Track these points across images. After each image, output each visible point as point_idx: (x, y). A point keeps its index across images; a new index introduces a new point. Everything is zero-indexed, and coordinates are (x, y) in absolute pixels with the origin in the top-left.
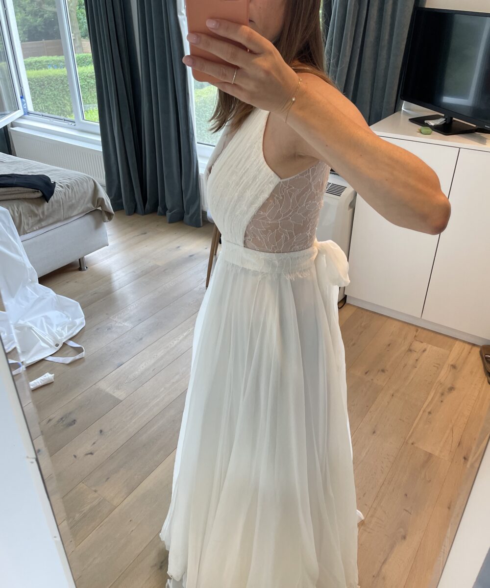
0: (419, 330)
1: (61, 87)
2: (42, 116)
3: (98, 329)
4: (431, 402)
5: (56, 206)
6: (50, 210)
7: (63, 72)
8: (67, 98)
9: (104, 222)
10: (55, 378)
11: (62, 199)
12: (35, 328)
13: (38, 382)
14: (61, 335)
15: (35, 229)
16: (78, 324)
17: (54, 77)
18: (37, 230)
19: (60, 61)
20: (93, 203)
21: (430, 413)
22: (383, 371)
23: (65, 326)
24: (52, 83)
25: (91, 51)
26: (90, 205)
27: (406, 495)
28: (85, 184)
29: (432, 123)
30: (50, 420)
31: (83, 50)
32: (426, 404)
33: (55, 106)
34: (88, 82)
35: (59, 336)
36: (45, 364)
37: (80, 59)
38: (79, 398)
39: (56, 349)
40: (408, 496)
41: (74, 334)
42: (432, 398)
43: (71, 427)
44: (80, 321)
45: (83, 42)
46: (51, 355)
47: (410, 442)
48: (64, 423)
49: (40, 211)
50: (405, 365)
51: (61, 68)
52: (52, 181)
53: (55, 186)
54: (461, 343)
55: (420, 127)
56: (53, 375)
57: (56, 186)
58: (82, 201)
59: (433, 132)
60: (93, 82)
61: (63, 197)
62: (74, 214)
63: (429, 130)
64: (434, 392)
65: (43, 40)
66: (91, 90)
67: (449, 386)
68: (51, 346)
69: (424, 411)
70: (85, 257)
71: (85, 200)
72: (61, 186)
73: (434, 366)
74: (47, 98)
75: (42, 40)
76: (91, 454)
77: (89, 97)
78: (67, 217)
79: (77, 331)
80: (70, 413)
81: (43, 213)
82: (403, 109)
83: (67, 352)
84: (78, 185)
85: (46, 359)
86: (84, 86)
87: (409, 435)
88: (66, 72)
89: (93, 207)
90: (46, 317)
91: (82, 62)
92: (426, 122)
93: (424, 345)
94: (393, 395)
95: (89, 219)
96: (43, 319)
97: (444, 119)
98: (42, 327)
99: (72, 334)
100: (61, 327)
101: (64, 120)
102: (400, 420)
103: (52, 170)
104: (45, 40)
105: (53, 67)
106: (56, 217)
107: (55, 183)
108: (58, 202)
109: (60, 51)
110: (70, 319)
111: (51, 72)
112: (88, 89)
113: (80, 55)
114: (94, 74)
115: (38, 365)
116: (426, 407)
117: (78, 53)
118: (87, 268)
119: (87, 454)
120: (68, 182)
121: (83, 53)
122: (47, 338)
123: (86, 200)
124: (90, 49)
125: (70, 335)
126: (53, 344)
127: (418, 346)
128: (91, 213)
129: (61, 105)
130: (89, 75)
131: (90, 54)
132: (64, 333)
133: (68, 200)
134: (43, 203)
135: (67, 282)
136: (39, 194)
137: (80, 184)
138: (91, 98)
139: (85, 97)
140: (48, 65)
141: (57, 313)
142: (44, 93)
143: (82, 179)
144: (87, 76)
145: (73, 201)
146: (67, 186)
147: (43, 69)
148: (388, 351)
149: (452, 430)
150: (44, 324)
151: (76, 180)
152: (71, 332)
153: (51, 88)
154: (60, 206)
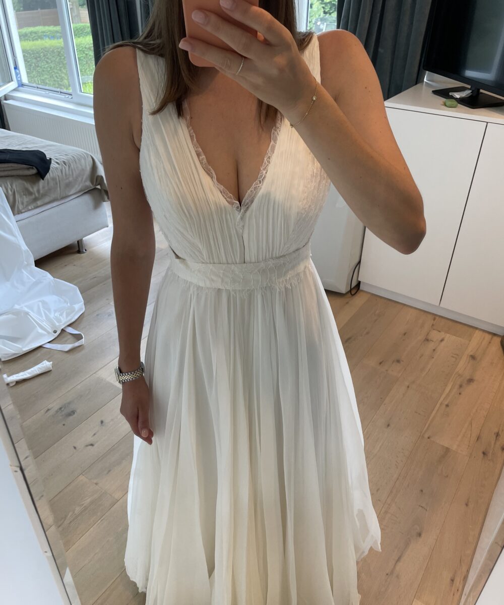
0: (437, 318)
1: (58, 59)
2: (37, 88)
3: (98, 315)
4: (448, 395)
5: (52, 184)
6: (46, 188)
7: (60, 43)
8: (65, 71)
9: (104, 201)
10: (53, 365)
11: (58, 176)
12: (32, 314)
13: (35, 370)
14: (59, 321)
15: (30, 208)
16: (77, 309)
17: (50, 48)
18: (32, 209)
19: (57, 32)
20: (92, 182)
21: (447, 406)
22: (398, 361)
23: (63, 312)
24: (49, 55)
25: (89, 21)
26: (88, 183)
27: (422, 491)
28: (83, 161)
29: (457, 95)
30: (48, 410)
31: (81, 20)
32: (444, 396)
33: (53, 79)
34: (86, 54)
35: (58, 322)
36: (43, 351)
37: (77, 30)
38: (79, 387)
39: (54, 336)
40: (424, 491)
41: (73, 320)
42: (450, 390)
43: (71, 418)
44: (79, 307)
45: (81, 12)
46: (49, 342)
47: (426, 436)
48: (63, 413)
49: (35, 189)
50: (422, 355)
51: (58, 39)
52: (48, 157)
53: (50, 163)
54: (481, 333)
55: (444, 100)
56: (51, 362)
57: (52, 162)
58: (80, 179)
59: (459, 105)
60: (92, 53)
61: (60, 174)
62: (71, 193)
63: (455, 103)
64: (452, 383)
65: (39, 9)
66: (89, 62)
67: (468, 378)
68: (48, 333)
69: (441, 404)
70: (84, 239)
71: (82, 178)
72: (57, 163)
73: (453, 357)
74: (43, 71)
75: (37, 9)
76: (92, 445)
77: (88, 70)
78: (64, 195)
79: (76, 317)
80: (69, 403)
81: (38, 191)
82: (425, 80)
83: (65, 339)
84: (76, 162)
85: (44, 346)
86: (82, 58)
87: (425, 429)
88: (63, 43)
89: (91, 185)
90: (44, 303)
91: (79, 33)
92: (450, 94)
93: (442, 335)
94: (408, 387)
95: (87, 198)
96: (40, 304)
97: (471, 91)
98: (39, 313)
99: (71, 319)
100: (59, 313)
101: (61, 93)
102: (416, 413)
103: (48, 146)
104: (42, 9)
105: (49, 38)
106: (53, 196)
107: (50, 159)
108: (54, 179)
109: (56, 20)
110: (69, 304)
111: (48, 43)
112: (87, 62)
113: (78, 25)
114: (92, 45)
115: (35, 352)
116: (444, 399)
117: (76, 23)
118: (86, 250)
119: (87, 446)
120: (64, 158)
121: (81, 23)
122: (45, 324)
123: (85, 177)
124: (88, 19)
125: (68, 322)
126: (51, 331)
127: (435, 335)
128: (89, 192)
129: (57, 78)
130: (87, 46)
131: (88, 24)
132: (62, 319)
133: (64, 178)
134: (38, 181)
135: (66, 265)
136: (34, 171)
137: (77, 161)
138: (89, 71)
139: (83, 70)
140: (45, 36)
141: (55, 298)
142: (40, 65)
143: (80, 155)
144: (86, 48)
145: (71, 179)
146: (64, 163)
147: (39, 40)
148: (404, 340)
149: (471, 424)
150: (41, 308)
151: (73, 157)
152: (69, 318)
153: (48, 60)
154: (57, 184)
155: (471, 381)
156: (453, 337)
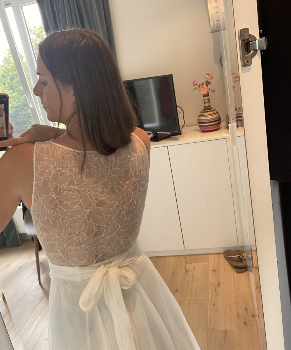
4: (211, 298)
21: (214, 305)
42: (211, 295)
47: (211, 328)
50: (188, 282)
54: (212, 255)
64: (211, 291)
67: (217, 283)
69: (210, 306)
73: (204, 275)
87: (209, 325)
93: (193, 265)
94: (189, 304)
102: (200, 317)
116: (211, 302)
127: (190, 267)
148: (174, 277)
149: (230, 309)
155: (219, 285)
156: (200, 264)
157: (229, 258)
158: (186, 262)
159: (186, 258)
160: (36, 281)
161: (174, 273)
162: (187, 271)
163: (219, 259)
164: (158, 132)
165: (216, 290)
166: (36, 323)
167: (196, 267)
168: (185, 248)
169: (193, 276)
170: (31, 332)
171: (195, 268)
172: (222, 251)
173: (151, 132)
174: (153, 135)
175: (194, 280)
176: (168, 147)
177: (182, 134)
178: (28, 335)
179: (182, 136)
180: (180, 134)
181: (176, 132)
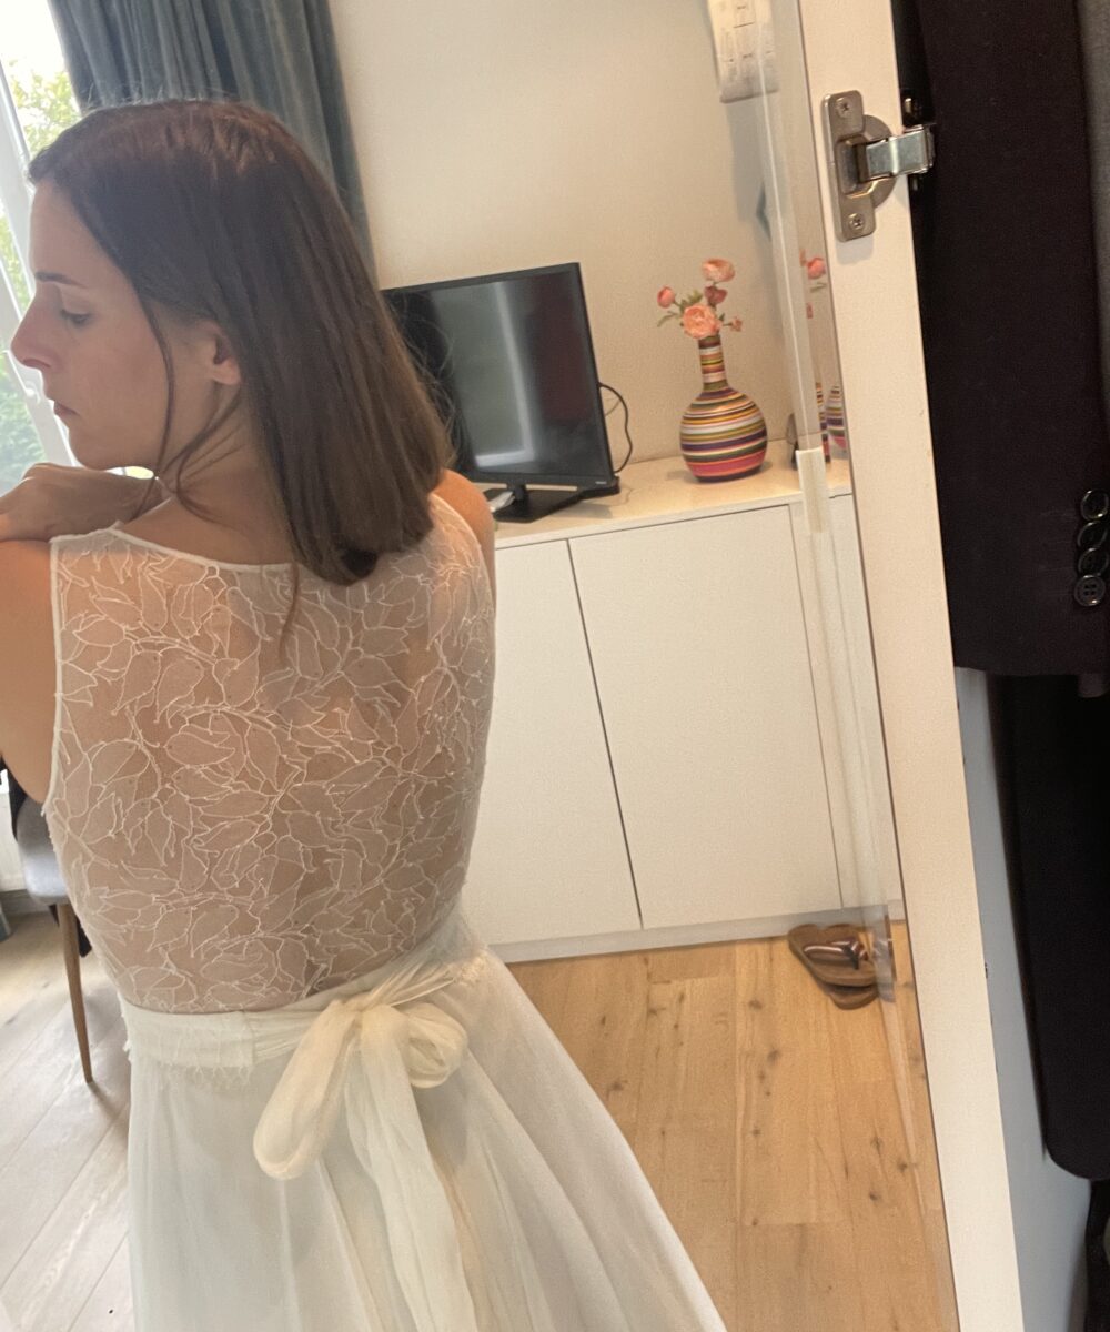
0: (649, 956)
4: (746, 1110)
21: (757, 1132)
32: (740, 1115)
42: (746, 1096)
47: (748, 1223)
50: (658, 1049)
64: (743, 1077)
67: (766, 1053)
69: (743, 1138)
73: (719, 1022)
87: (738, 1207)
93: (676, 986)
94: (663, 1133)
97: (510, 493)
116: (744, 1122)
127: (663, 994)
148: (607, 1035)
149: (819, 1147)
155: (774, 1055)
156: (700, 982)
157: (809, 955)
158: (649, 976)
159: (651, 962)
160: (76, 1072)
161: (603, 1021)
162: (652, 1012)
163: (771, 960)
164: (529, 487)
165: (762, 1077)
166: (79, 1231)
167: (687, 993)
168: (646, 926)
169: (676, 1026)
170: (60, 1266)
171: (682, 998)
172: (783, 929)
173: (504, 486)
174: (513, 495)
175: (682, 1044)
176: (570, 540)
177: (623, 492)
178: (52, 1274)
179: (623, 500)
180: (614, 490)
181: (598, 483)
